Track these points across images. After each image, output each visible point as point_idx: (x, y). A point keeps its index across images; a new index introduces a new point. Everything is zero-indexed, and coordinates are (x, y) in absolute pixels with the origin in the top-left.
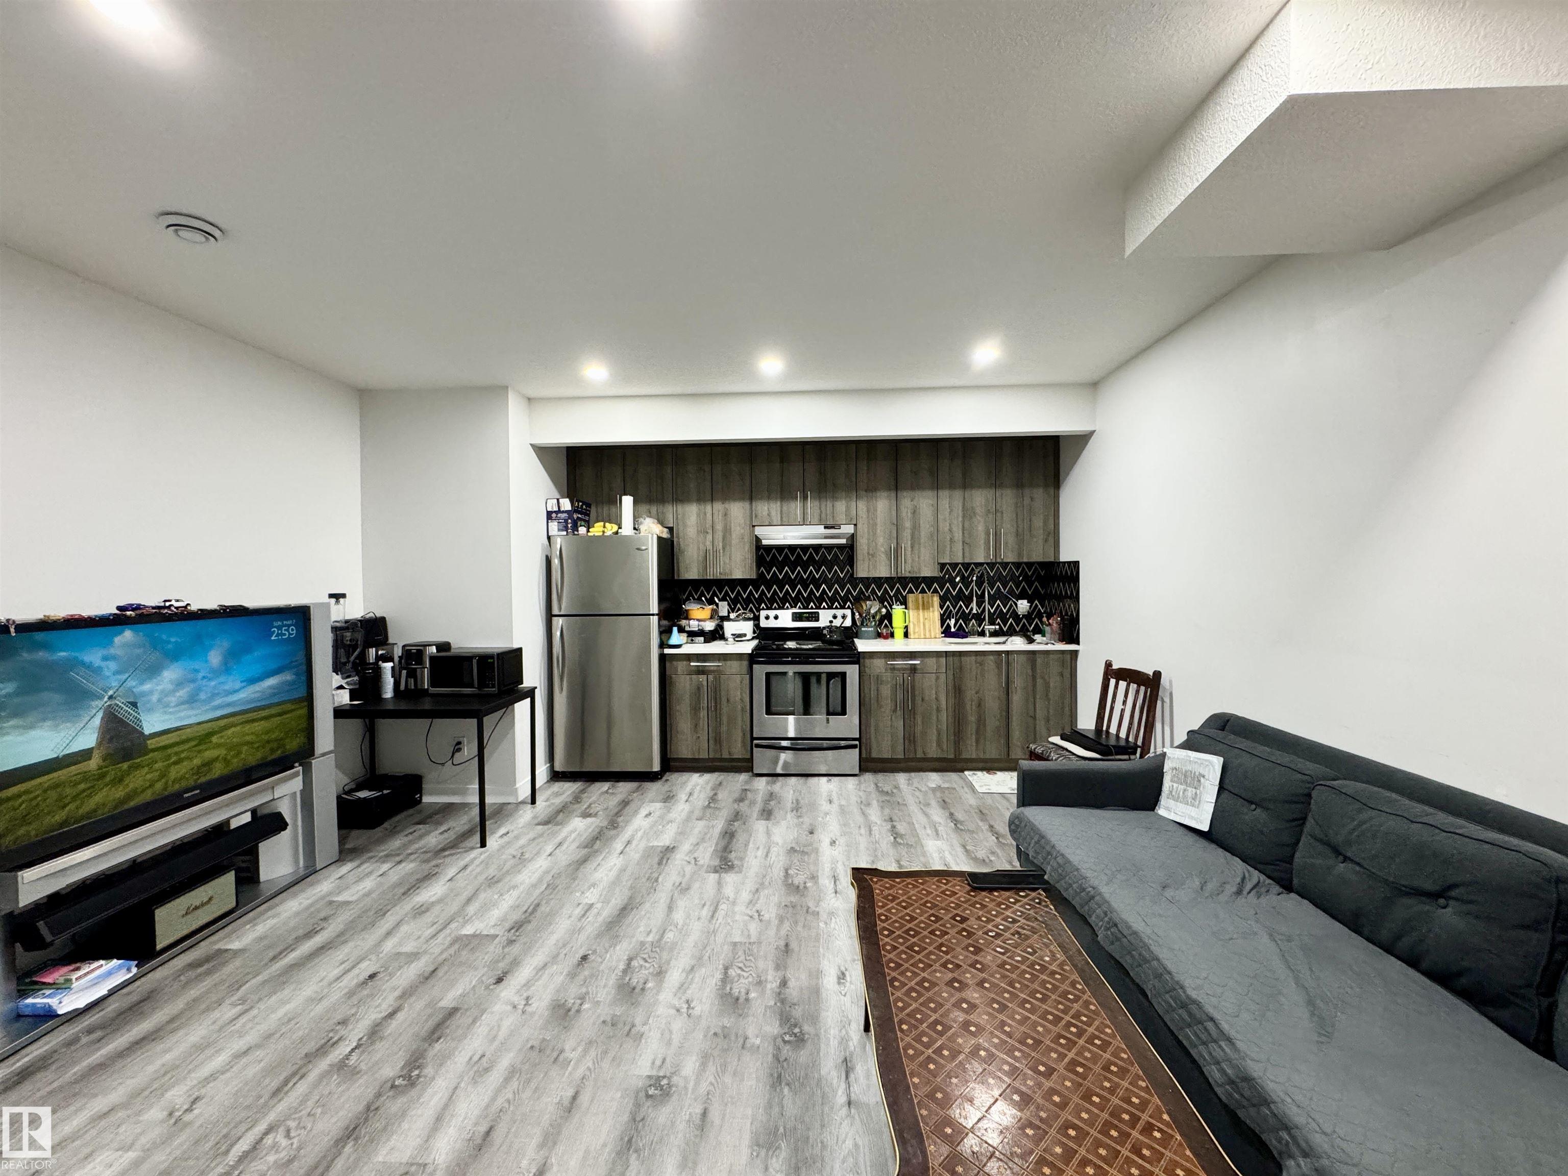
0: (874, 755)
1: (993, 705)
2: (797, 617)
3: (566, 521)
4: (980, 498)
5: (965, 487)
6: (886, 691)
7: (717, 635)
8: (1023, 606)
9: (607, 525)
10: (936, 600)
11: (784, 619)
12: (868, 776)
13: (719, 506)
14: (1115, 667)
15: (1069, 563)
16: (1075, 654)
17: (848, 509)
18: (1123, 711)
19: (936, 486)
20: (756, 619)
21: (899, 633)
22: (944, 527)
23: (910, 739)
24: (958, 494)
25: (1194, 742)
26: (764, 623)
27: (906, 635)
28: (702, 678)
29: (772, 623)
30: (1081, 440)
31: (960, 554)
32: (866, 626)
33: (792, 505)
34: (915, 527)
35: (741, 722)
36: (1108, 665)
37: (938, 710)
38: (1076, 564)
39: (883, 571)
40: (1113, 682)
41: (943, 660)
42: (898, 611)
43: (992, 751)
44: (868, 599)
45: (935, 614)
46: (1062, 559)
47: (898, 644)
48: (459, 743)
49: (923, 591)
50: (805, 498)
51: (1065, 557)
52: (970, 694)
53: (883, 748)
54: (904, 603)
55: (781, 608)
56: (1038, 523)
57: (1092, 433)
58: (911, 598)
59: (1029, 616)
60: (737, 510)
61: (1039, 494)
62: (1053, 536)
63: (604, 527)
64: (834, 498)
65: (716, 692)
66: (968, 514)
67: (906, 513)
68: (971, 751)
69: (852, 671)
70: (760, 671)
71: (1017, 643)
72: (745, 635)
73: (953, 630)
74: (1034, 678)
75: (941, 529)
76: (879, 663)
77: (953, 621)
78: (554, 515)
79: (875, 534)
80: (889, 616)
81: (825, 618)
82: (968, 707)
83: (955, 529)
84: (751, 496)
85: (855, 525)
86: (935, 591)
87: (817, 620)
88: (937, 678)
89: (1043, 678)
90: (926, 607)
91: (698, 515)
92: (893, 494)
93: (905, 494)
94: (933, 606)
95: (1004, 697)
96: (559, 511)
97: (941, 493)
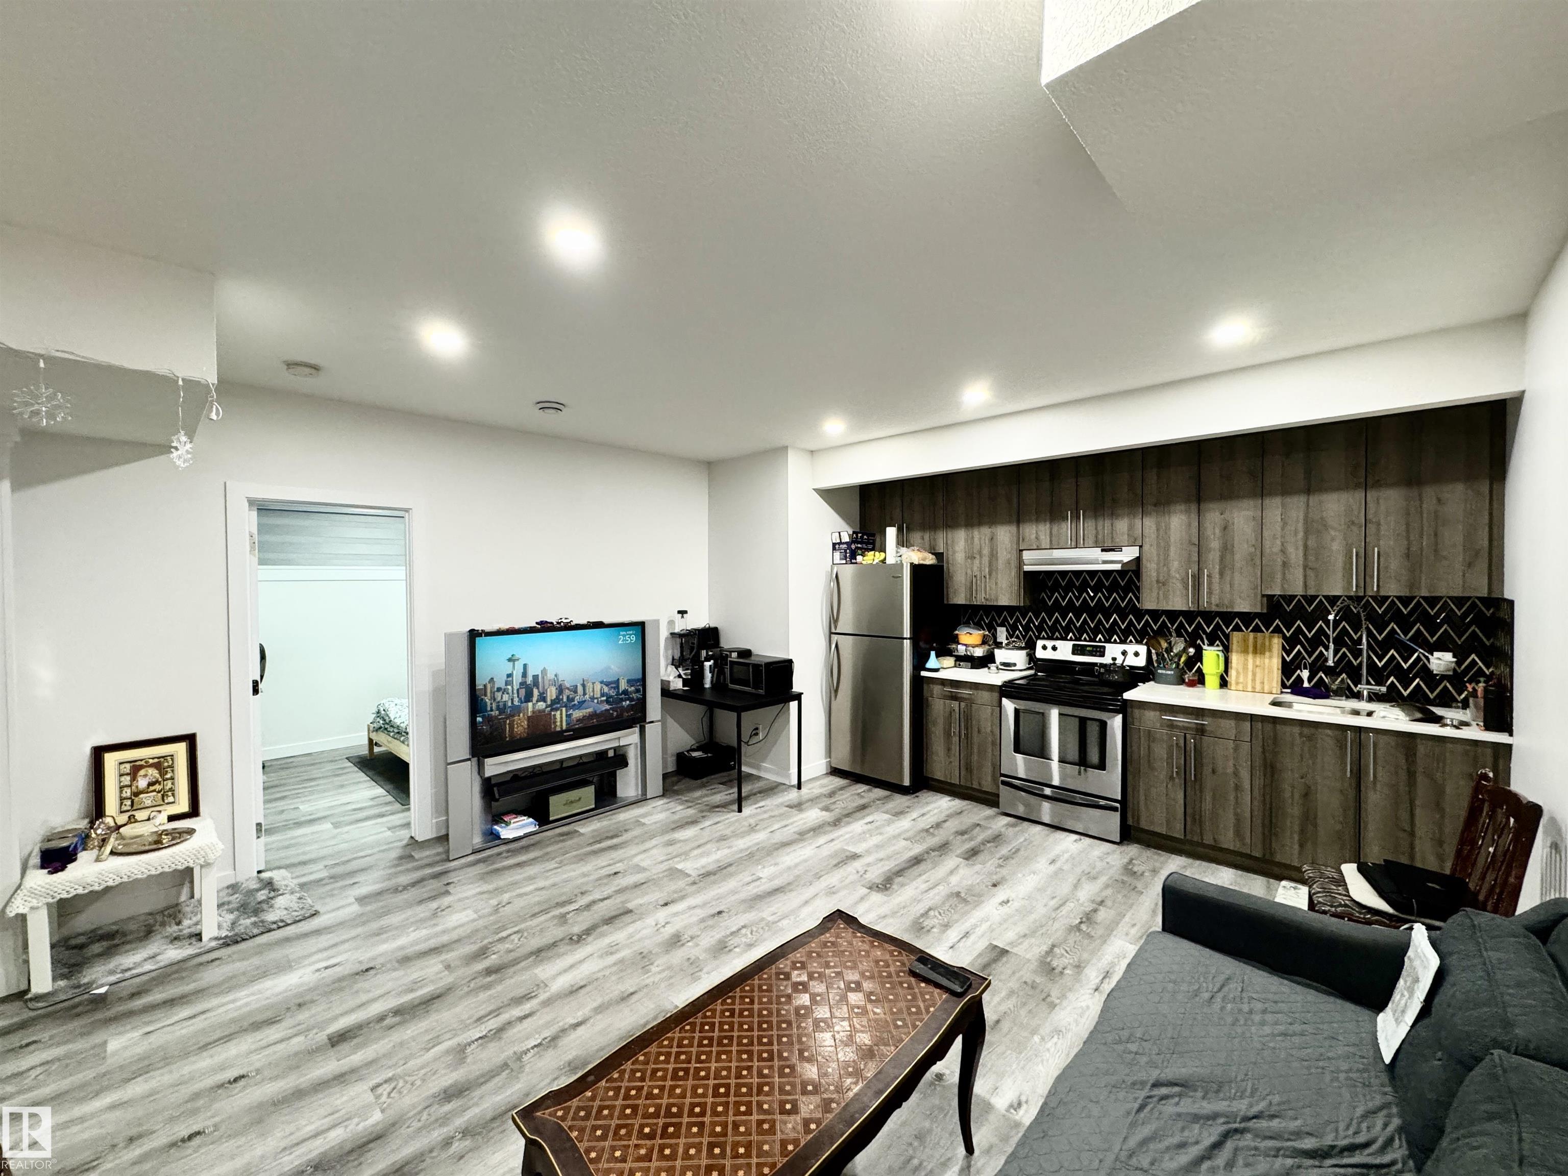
0: (1144, 825)
2: (1076, 650)
3: (846, 551)
5: (1308, 491)
6: (1160, 751)
8: (1442, 661)
9: (875, 552)
10: (1277, 642)
11: (1063, 651)
12: (1129, 847)
13: (986, 531)
16: (1508, 747)
17: (1131, 528)
19: (1261, 492)
20: (1033, 649)
21: (1212, 680)
22: (1272, 547)
23: (1194, 817)
24: (1297, 501)
26: (1040, 654)
28: (955, 704)
29: (1049, 655)
31: (1300, 583)
32: (1164, 668)
33: (1063, 525)
34: (1227, 549)
37: (1237, 788)
39: (1178, 602)
42: (1217, 654)
44: (1165, 634)
45: (1273, 662)
46: (1497, 594)
47: (1202, 698)
48: (757, 729)
49: (1257, 630)
50: (1076, 517)
51: (1500, 591)
53: (1154, 821)
54: (1225, 642)
55: (1061, 638)
57: (1521, 395)
58: (1236, 637)
60: (1004, 534)
64: (1113, 515)
65: (967, 718)
66: (1315, 527)
67: (1214, 531)
72: (1015, 665)
73: (1306, 685)
75: (1267, 551)
76: (1151, 715)
77: (1305, 674)
78: (837, 546)
79: (1167, 556)
80: (1199, 657)
81: (1113, 652)
82: (1287, 794)
83: (1291, 549)
84: (1019, 518)
85: (1141, 547)
86: (1277, 630)
87: (1102, 655)
88: (1236, 749)
89: (1430, 777)
90: (1259, 650)
91: (966, 541)
92: (1194, 507)
93: (1211, 506)
94: (1270, 650)
95: (1351, 794)
96: (841, 543)
97: (1267, 501)
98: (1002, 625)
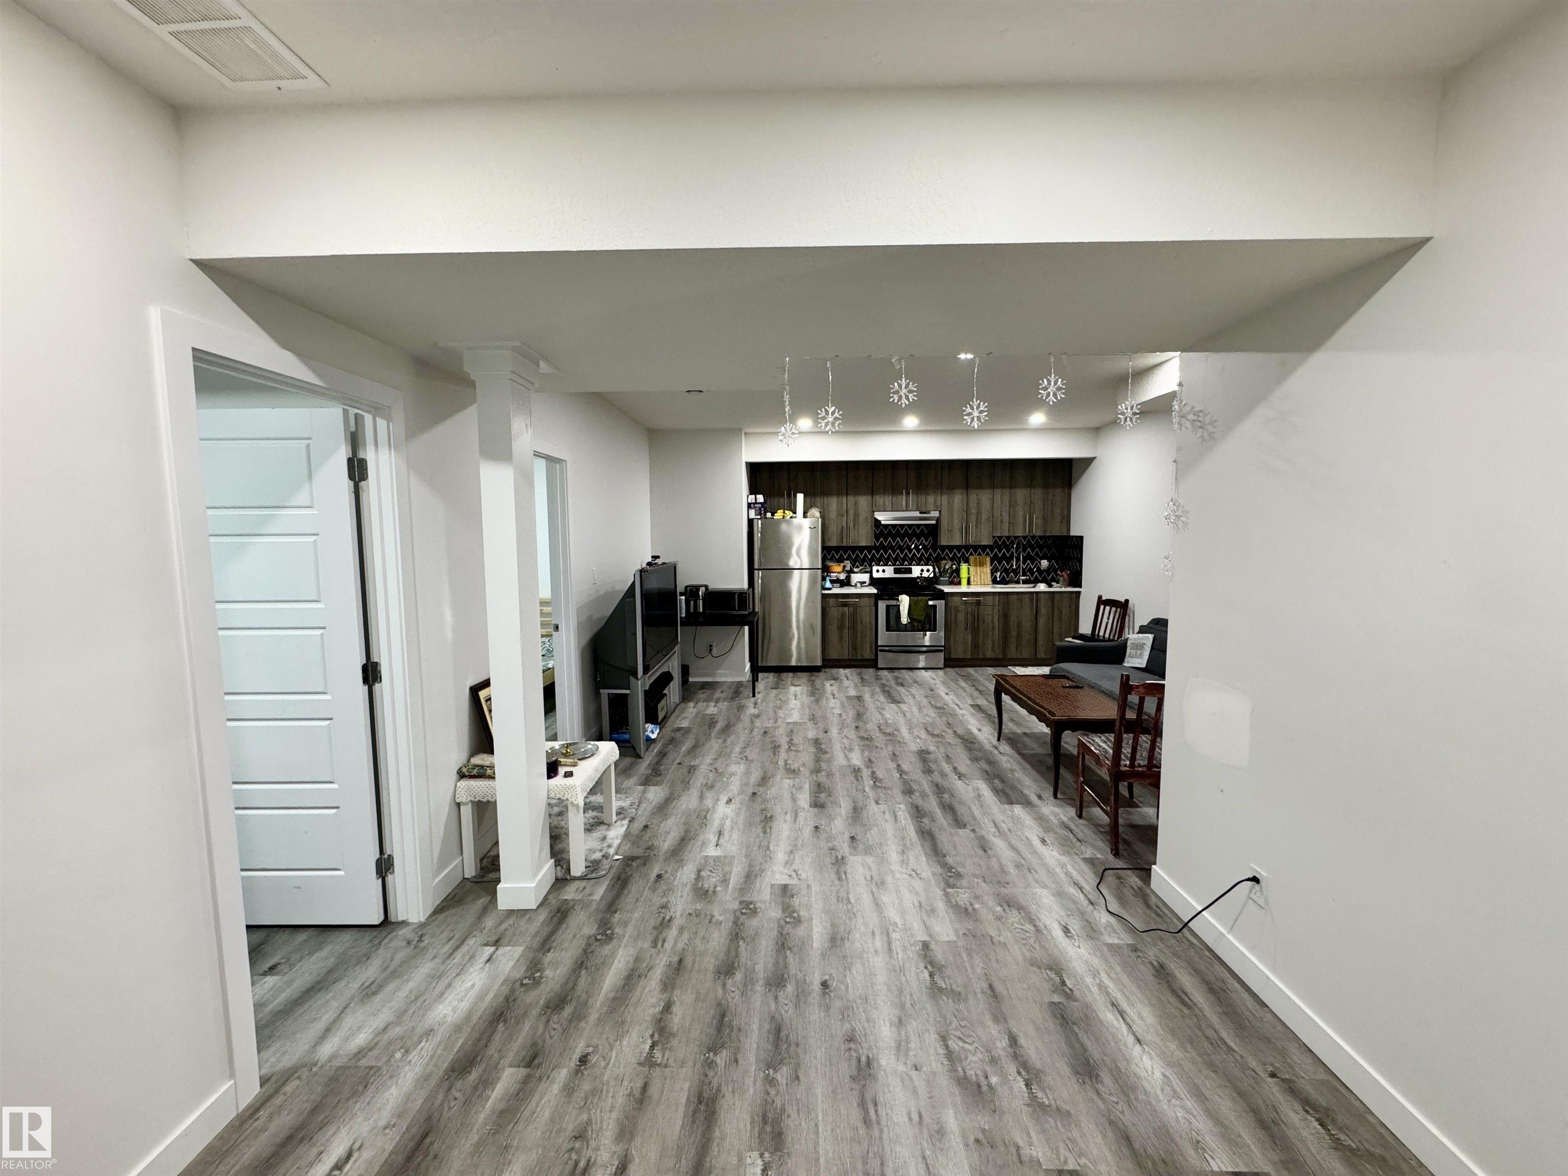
0: (953, 656)
1: (1027, 625)
2: (896, 571)
3: (760, 509)
4: (1021, 495)
5: (1011, 487)
6: (961, 617)
7: (846, 583)
8: (1045, 563)
9: (786, 511)
10: (988, 559)
11: (888, 572)
12: (948, 669)
13: (851, 499)
14: (1104, 598)
15: (1076, 537)
16: (1079, 593)
17: (936, 499)
18: (1107, 623)
19: (993, 486)
20: (871, 572)
21: (964, 581)
22: (997, 513)
23: (975, 646)
24: (1007, 492)
25: (1143, 630)
26: (875, 575)
27: (969, 583)
28: (846, 609)
29: (881, 575)
30: (1087, 462)
31: (1007, 530)
32: (944, 577)
33: (899, 498)
34: (979, 513)
35: (870, 636)
36: (1100, 597)
37: (993, 628)
38: (1081, 538)
39: (957, 541)
40: (1102, 607)
41: (997, 598)
42: (964, 568)
43: (1026, 654)
44: (944, 559)
45: (988, 569)
46: (1072, 534)
47: (964, 588)
49: (980, 554)
50: (908, 494)
51: (1073, 533)
52: (1013, 618)
53: (959, 652)
54: (967, 561)
55: (886, 565)
56: (1058, 511)
57: (1094, 458)
58: (972, 558)
59: (1048, 571)
60: (863, 501)
61: (1058, 491)
62: (1066, 519)
63: (784, 513)
64: (927, 494)
65: (854, 617)
66: (1013, 504)
67: (973, 503)
68: (1013, 653)
69: (940, 604)
70: (882, 605)
71: (1042, 587)
72: (865, 582)
73: (998, 579)
74: (1053, 609)
75: (995, 514)
76: (956, 599)
77: (999, 574)
78: (752, 505)
79: (952, 517)
80: (958, 571)
81: (916, 571)
82: (1012, 627)
83: (1004, 514)
84: (873, 493)
85: (940, 511)
86: (988, 554)
87: (911, 572)
88: (993, 609)
89: (1059, 609)
90: (982, 564)
91: (837, 504)
92: (965, 492)
93: (973, 491)
94: (986, 564)
95: (1035, 622)
96: (756, 503)
97: (996, 490)
98: (847, 559)
